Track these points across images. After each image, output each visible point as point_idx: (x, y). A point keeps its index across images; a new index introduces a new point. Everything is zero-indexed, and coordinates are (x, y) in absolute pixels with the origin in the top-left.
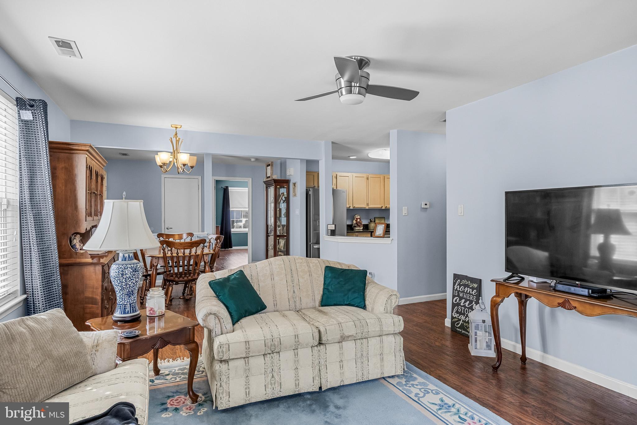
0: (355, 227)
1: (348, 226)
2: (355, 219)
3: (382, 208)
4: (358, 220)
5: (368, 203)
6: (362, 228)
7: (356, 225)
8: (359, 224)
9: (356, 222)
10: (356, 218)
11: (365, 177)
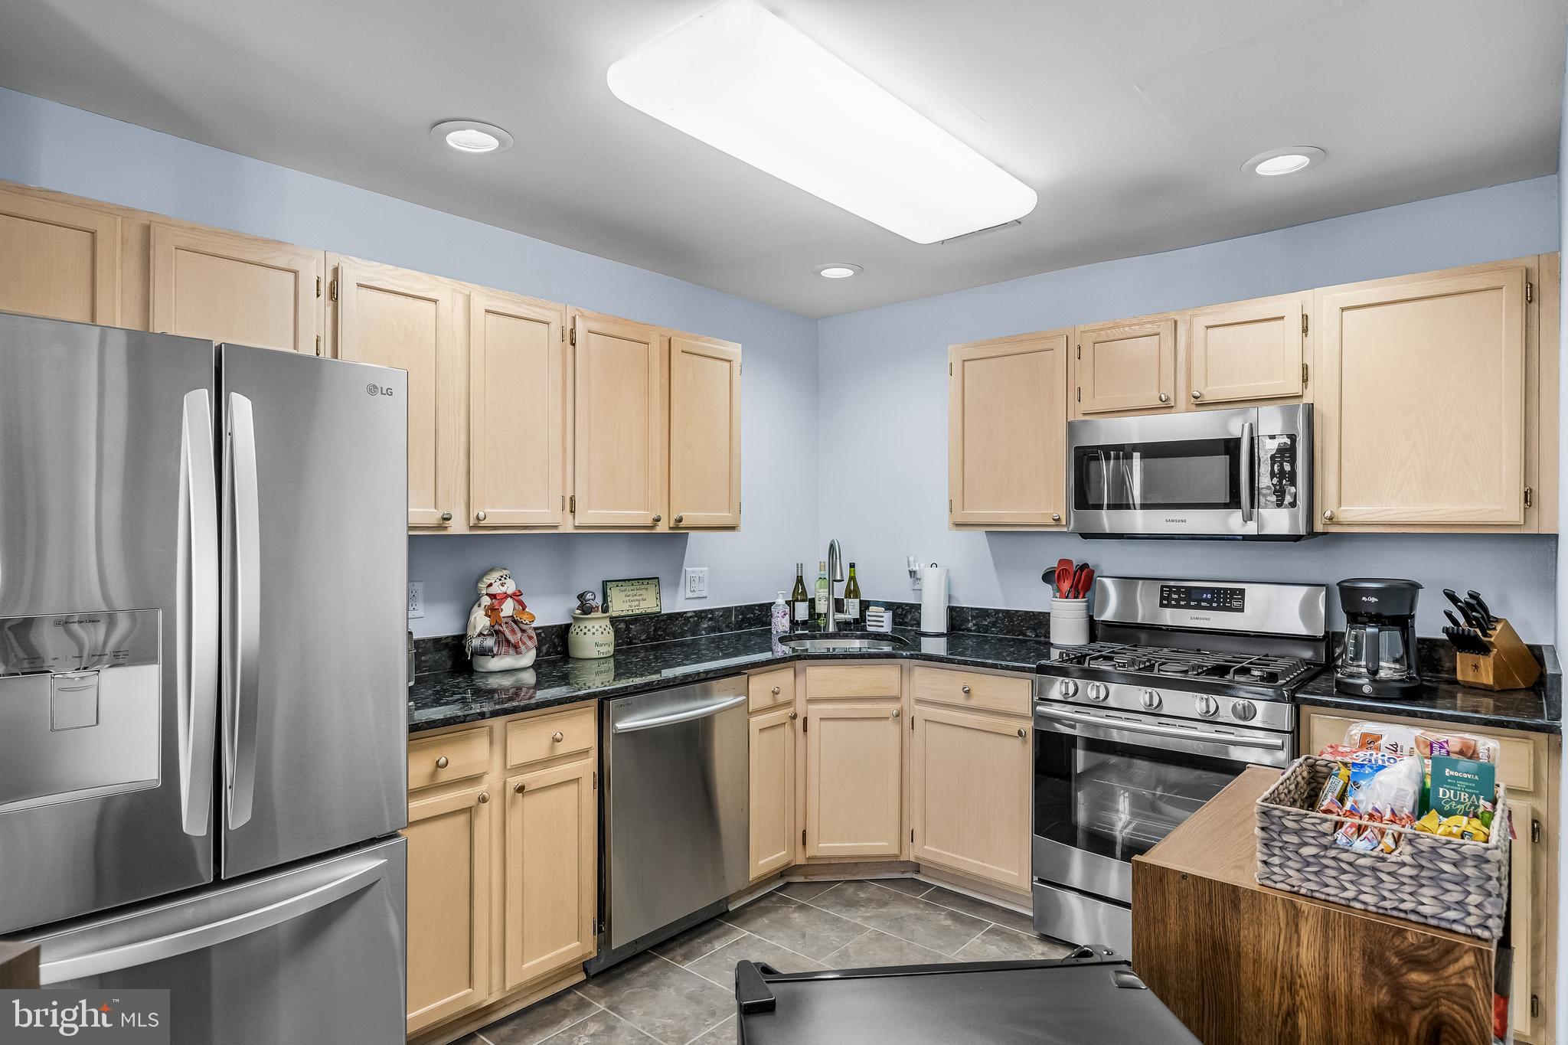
0: (486, 652)
1: (421, 650)
2: (486, 601)
3: (652, 527)
4: (508, 608)
5: (572, 500)
6: (529, 658)
7: (490, 642)
8: (513, 632)
9: (487, 622)
10: (492, 590)
11: (555, 327)
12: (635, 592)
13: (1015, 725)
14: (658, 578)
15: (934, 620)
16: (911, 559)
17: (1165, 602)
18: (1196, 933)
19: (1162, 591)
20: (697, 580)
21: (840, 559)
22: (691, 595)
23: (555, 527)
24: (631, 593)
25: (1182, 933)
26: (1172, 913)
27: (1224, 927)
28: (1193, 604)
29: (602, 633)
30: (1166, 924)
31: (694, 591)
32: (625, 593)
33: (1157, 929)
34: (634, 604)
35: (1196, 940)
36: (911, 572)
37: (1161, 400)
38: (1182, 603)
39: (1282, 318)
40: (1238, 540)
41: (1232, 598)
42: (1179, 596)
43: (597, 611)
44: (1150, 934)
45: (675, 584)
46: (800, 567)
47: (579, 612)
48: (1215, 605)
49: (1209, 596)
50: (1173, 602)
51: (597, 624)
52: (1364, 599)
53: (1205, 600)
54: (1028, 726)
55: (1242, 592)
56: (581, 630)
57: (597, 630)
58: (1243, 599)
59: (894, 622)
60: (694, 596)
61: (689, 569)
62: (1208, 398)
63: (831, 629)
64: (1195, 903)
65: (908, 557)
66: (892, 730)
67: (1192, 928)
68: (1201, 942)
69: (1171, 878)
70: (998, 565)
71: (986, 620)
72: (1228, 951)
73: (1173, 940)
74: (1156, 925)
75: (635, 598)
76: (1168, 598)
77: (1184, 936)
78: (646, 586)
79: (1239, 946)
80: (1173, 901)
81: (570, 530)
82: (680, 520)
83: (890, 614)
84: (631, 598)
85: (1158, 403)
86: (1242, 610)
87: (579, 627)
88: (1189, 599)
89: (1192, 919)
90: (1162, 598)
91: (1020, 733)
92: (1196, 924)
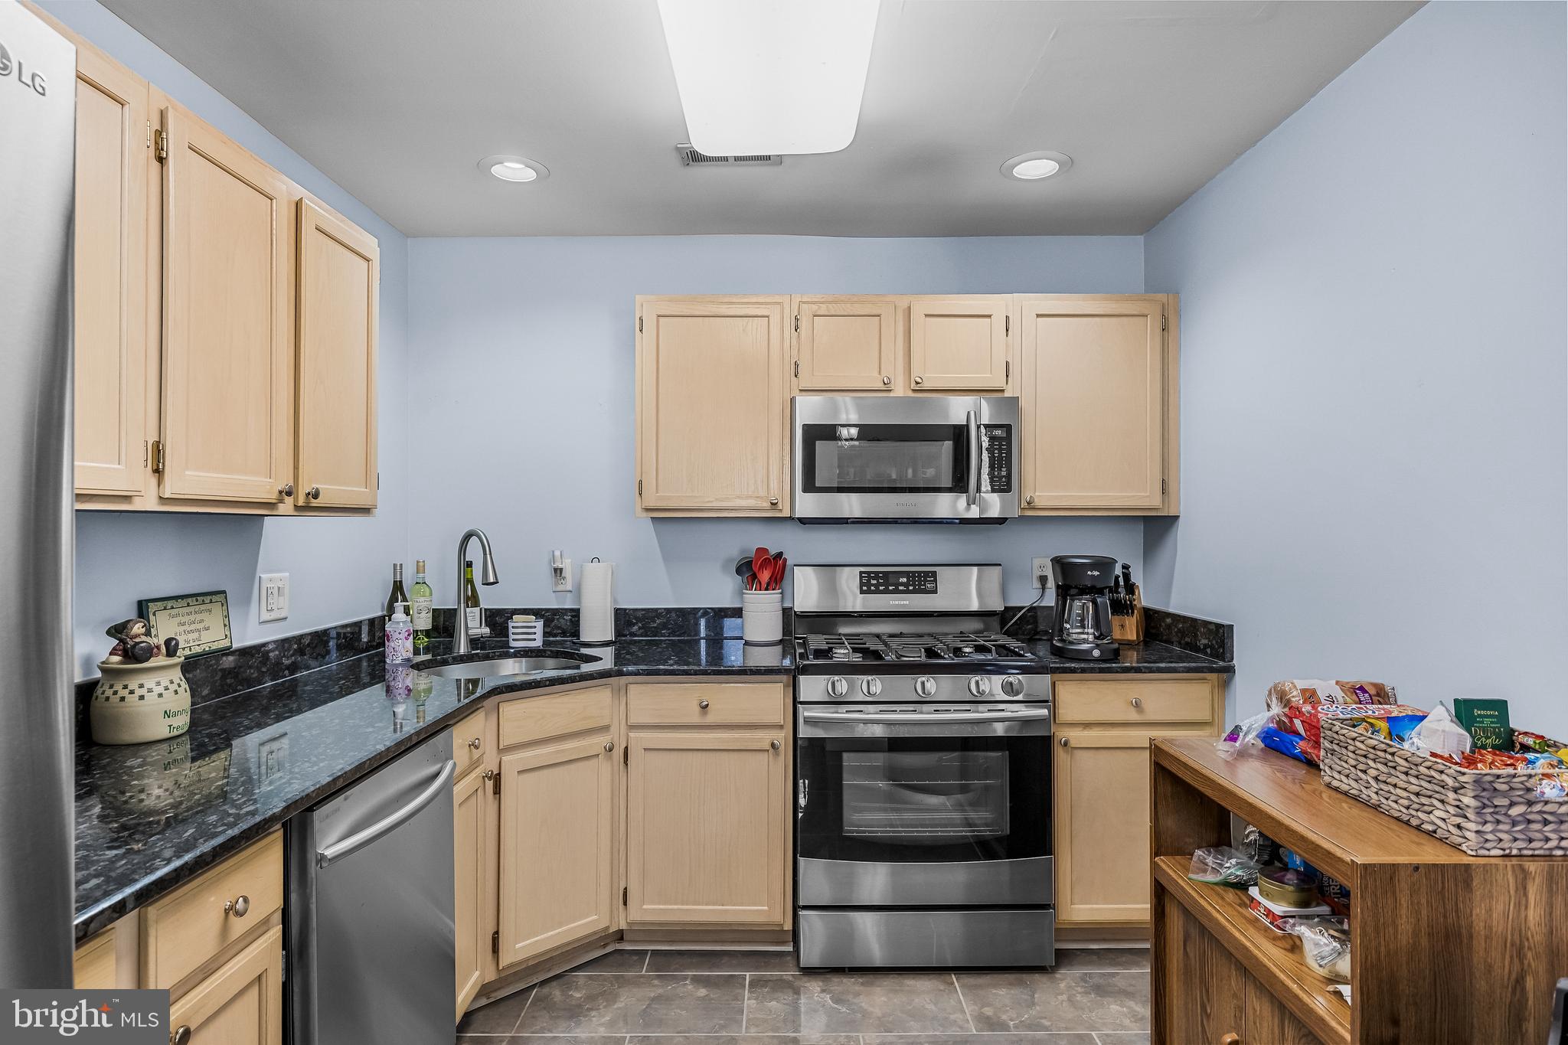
12: (192, 617)
13: (765, 738)
14: (224, 592)
15: (597, 627)
16: (558, 553)
17: (865, 588)
18: (1428, 926)
19: (861, 577)
20: (275, 591)
21: (490, 554)
22: (266, 616)
23: (127, 498)
24: (186, 619)
25: (1413, 931)
26: (1404, 912)
27: (1457, 911)
28: (891, 588)
29: (176, 692)
30: (1397, 925)
31: (272, 610)
32: (177, 620)
33: (1387, 936)
34: (191, 636)
35: (1429, 934)
36: (556, 570)
37: (885, 384)
38: (881, 588)
39: (989, 316)
40: (955, 523)
41: (925, 581)
42: (878, 581)
43: (157, 655)
44: (1380, 943)
45: (247, 600)
46: (397, 568)
47: (116, 659)
48: (911, 588)
49: (905, 580)
50: (872, 588)
51: (164, 678)
52: (1089, 573)
53: (902, 584)
54: (783, 737)
55: (934, 574)
56: (115, 693)
57: (167, 689)
58: (935, 581)
59: (546, 634)
60: (272, 618)
61: (268, 576)
62: (927, 385)
63: (463, 648)
64: (1427, 894)
65: (553, 552)
66: (604, 770)
67: (1424, 923)
68: (1433, 934)
69: (1402, 873)
70: (668, 557)
71: (655, 622)
72: (1460, 935)
73: (1404, 942)
74: (1387, 931)
75: (193, 627)
76: (868, 584)
77: (1416, 934)
78: (209, 606)
79: (1471, 927)
80: (1404, 901)
81: (152, 505)
82: (316, 496)
83: (540, 624)
84: (187, 628)
85: (881, 386)
86: (935, 592)
87: (125, 687)
88: (887, 584)
89: (1424, 912)
90: (862, 584)
91: (773, 745)
92: (1428, 916)
